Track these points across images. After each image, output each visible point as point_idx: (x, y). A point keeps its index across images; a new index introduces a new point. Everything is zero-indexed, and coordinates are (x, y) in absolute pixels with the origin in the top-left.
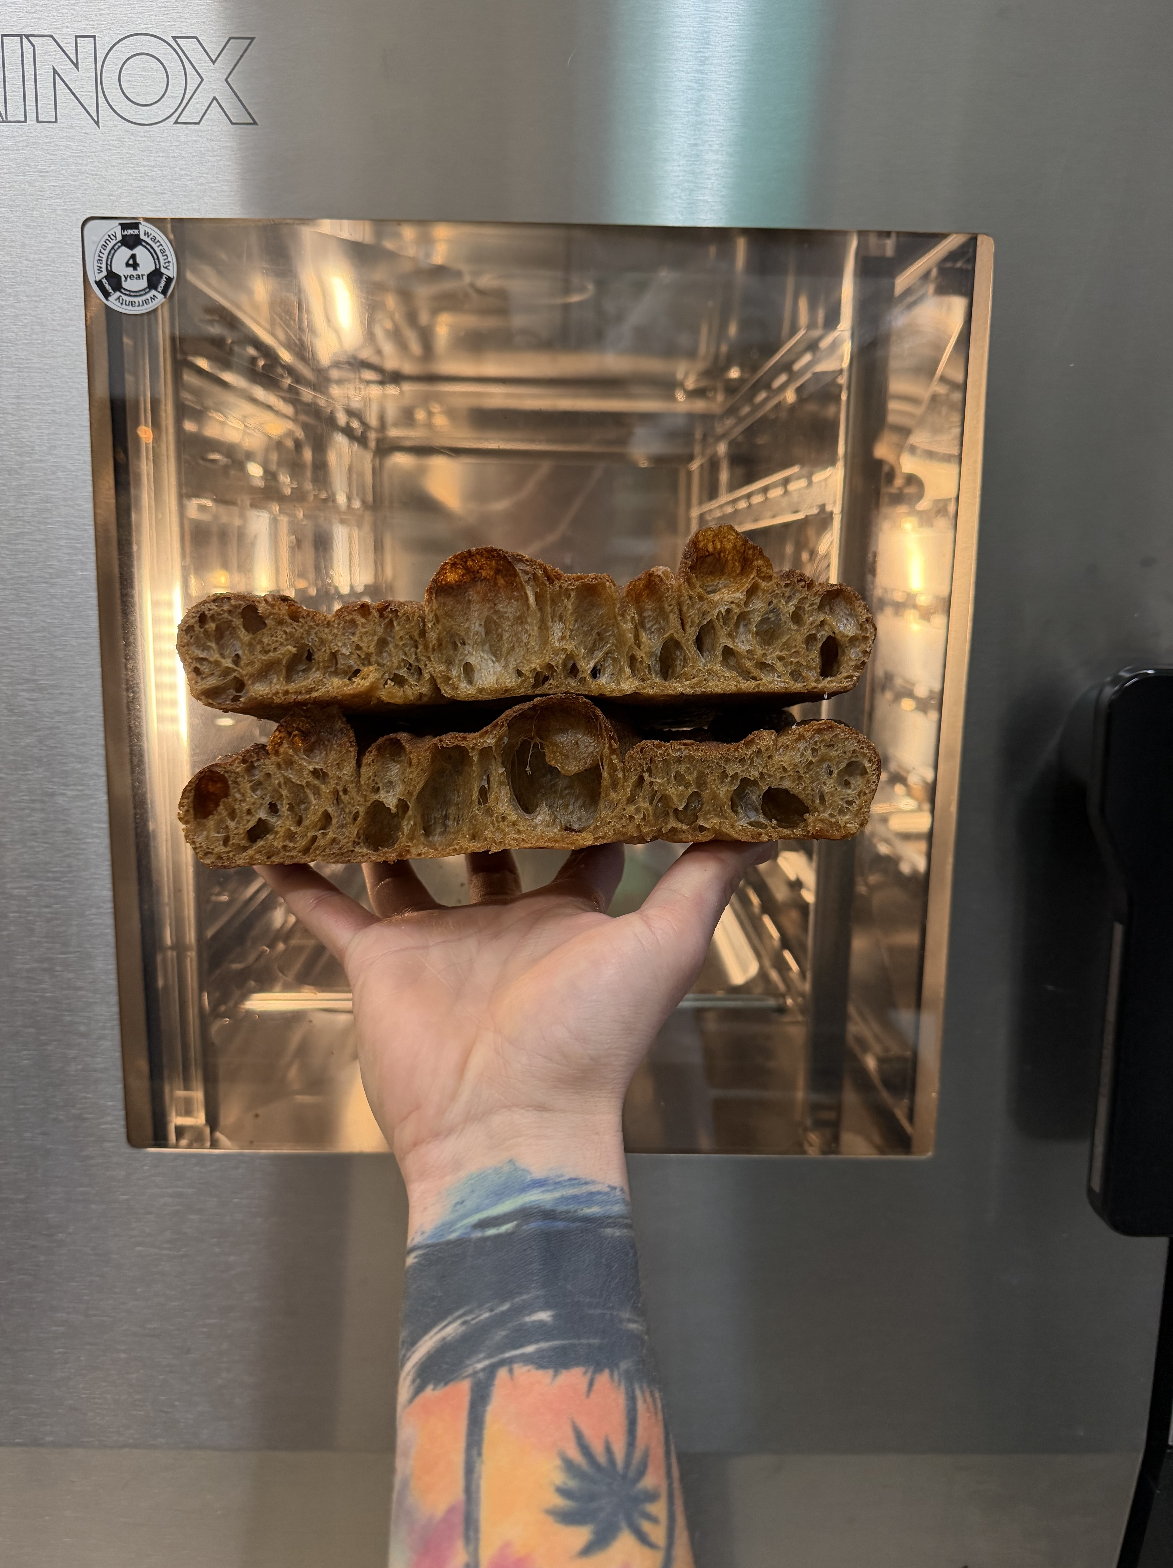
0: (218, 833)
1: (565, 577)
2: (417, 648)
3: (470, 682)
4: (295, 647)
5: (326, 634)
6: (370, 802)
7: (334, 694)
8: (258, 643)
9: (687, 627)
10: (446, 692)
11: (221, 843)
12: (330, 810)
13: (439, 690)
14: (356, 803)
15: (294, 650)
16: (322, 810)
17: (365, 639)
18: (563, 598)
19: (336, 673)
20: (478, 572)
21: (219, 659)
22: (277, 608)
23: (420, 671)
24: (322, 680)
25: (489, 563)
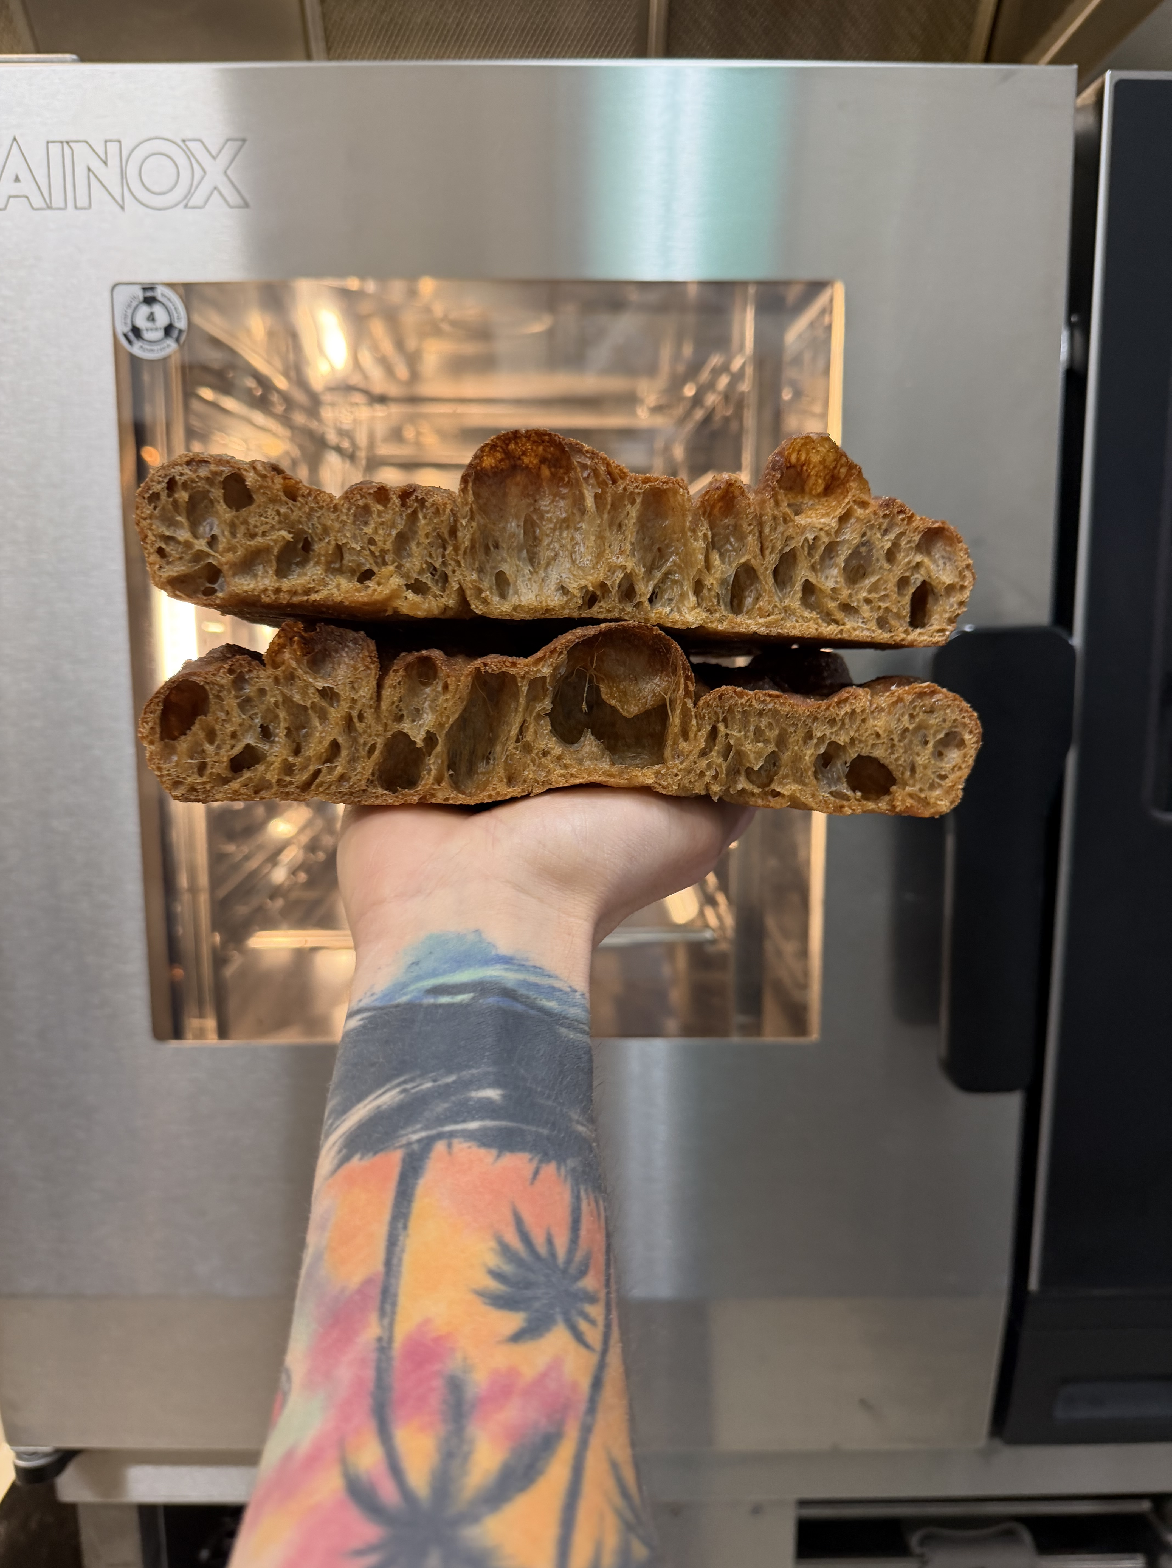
0: (192, 759)
1: (631, 477)
2: (445, 549)
3: (503, 596)
4: (290, 532)
5: (329, 519)
6: (391, 733)
7: (340, 598)
8: (242, 523)
9: (767, 552)
10: (477, 607)
11: (196, 770)
12: (340, 740)
13: (467, 604)
14: (374, 733)
15: (289, 537)
16: (332, 738)
17: (381, 532)
18: (626, 503)
19: (340, 571)
20: (519, 458)
21: (191, 540)
22: (269, 480)
23: (445, 578)
24: (323, 579)
25: (534, 448)
